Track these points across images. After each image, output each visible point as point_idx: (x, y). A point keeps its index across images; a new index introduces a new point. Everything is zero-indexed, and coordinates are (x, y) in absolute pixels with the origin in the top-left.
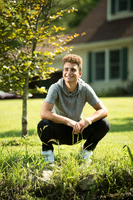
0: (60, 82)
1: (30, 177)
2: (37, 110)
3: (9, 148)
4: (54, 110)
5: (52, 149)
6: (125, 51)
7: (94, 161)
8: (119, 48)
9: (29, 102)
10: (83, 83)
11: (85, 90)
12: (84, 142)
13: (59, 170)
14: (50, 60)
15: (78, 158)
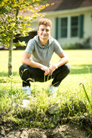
0: (35, 38)
1: (14, 105)
2: (20, 58)
4: (31, 58)
6: (82, 17)
7: (59, 94)
8: (78, 15)
9: (13, 52)
10: (52, 39)
11: (53, 44)
13: (34, 100)
14: (29, 23)
15: (48, 92)
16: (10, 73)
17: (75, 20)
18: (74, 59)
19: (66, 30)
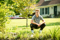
1: (29, 36)
3: (24, 30)
12: (40, 28)
13: (35, 35)
15: (39, 32)
16: (27, 26)
17: (46, 9)
18: (47, 21)
19: (44, 12)
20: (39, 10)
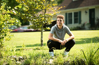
0: (56, 25)
1: (45, 62)
2: (47, 36)
3: (36, 51)
4: (53, 36)
5: (53, 51)
6: (80, 12)
7: (69, 56)
8: (78, 11)
9: (43, 33)
10: (65, 26)
11: (66, 28)
12: (65, 48)
13: (56, 59)
14: (51, 17)
17: (76, 14)
19: (72, 20)
20: (64, 16)
